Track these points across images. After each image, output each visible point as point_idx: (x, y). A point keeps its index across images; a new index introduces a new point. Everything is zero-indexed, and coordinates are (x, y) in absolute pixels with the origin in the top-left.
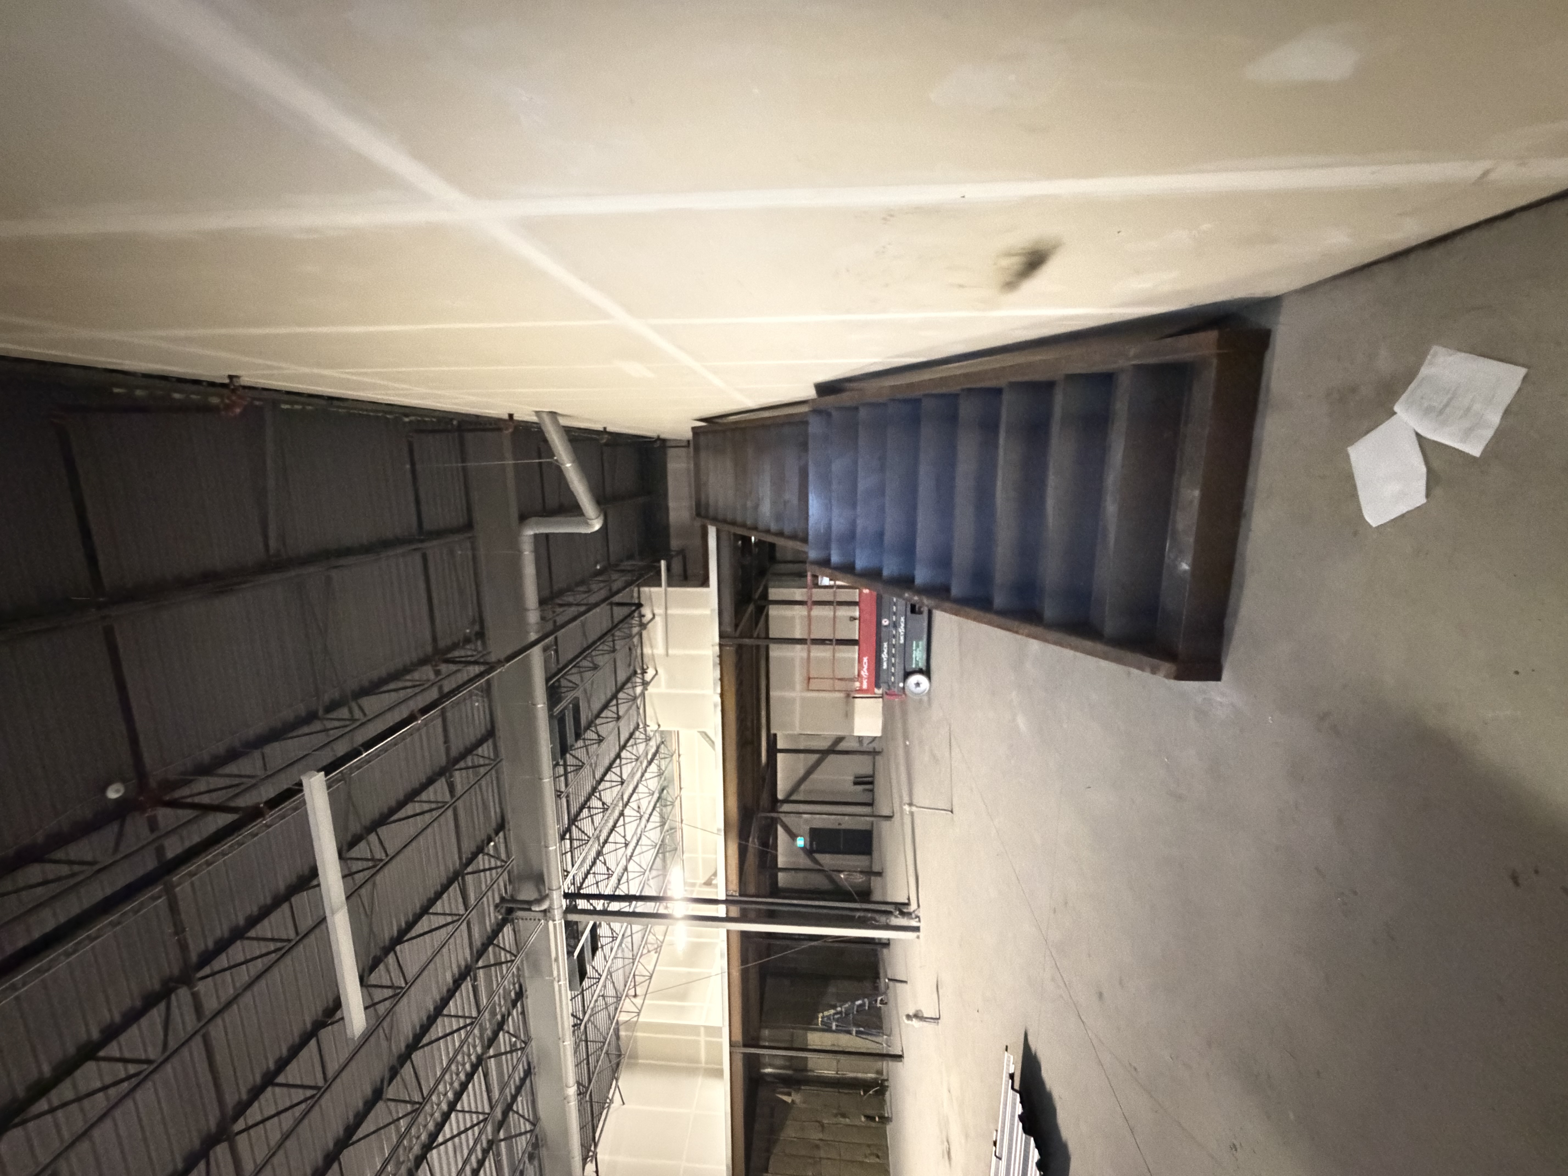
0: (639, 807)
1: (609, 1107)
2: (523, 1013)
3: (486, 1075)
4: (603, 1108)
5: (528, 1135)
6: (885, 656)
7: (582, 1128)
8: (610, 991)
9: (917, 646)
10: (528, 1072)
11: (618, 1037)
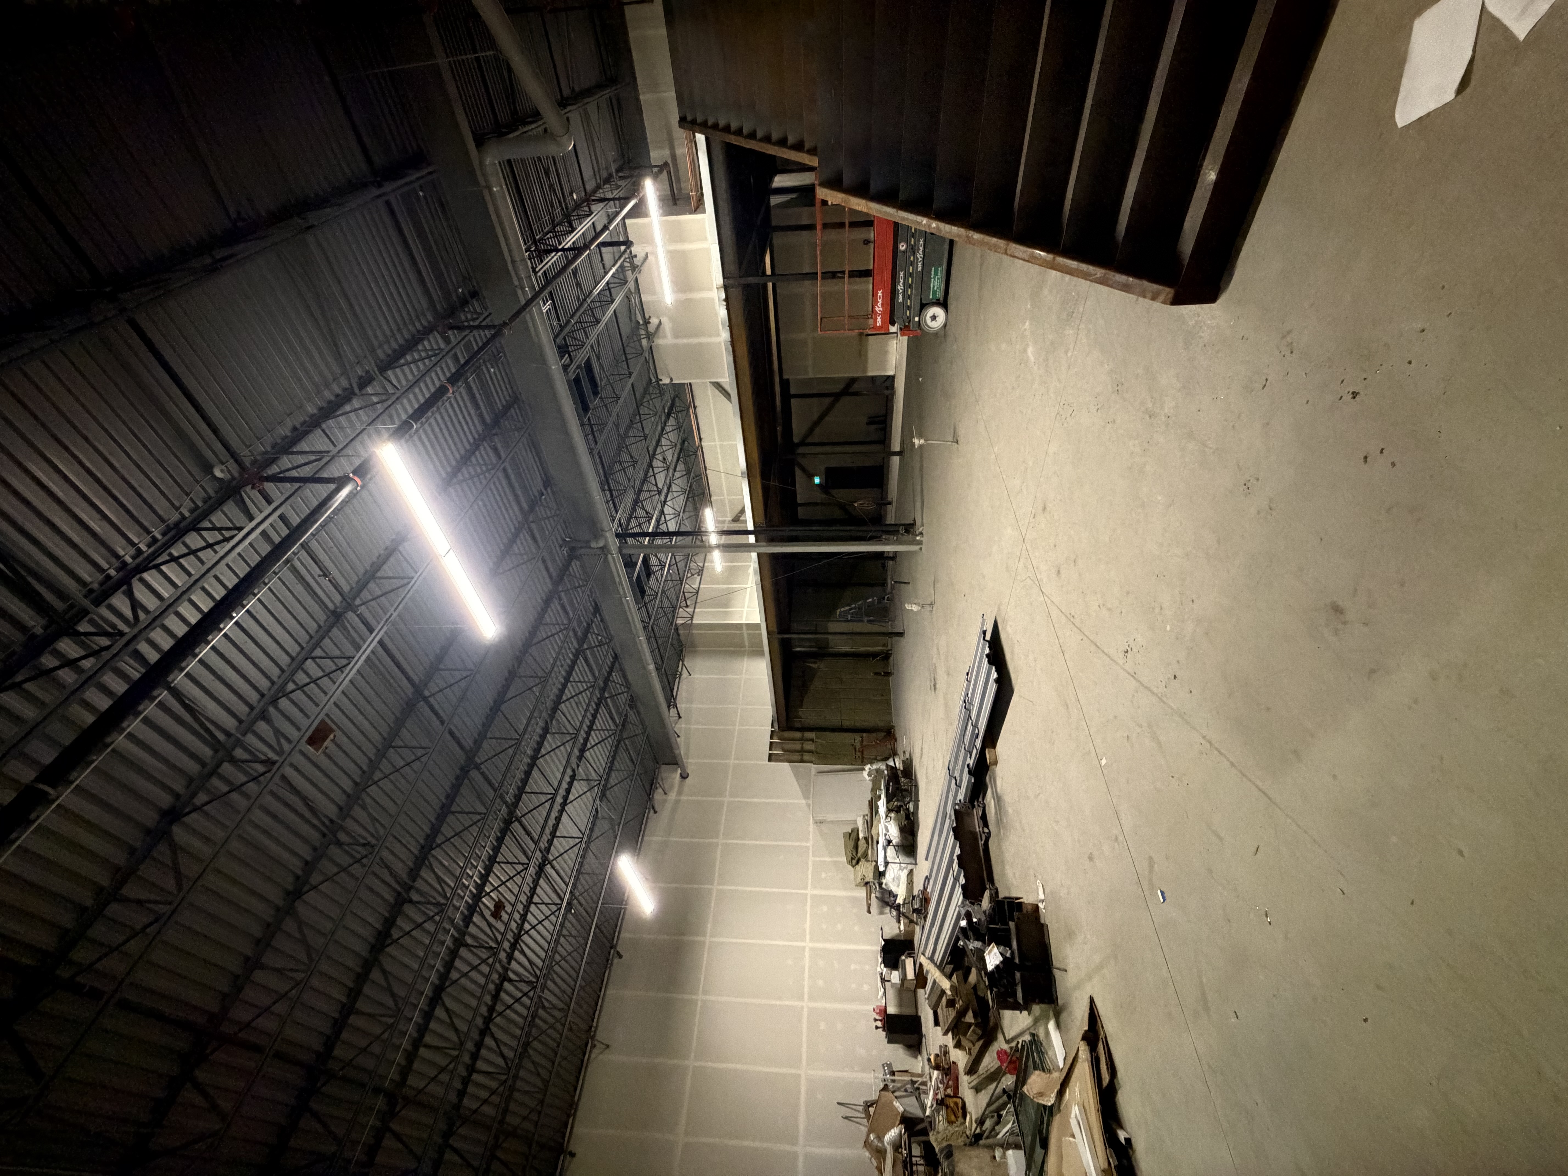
0: (664, 459)
1: (680, 677)
2: (602, 621)
3: (586, 660)
4: (675, 678)
5: (625, 694)
6: (900, 287)
7: (663, 689)
8: (666, 604)
9: (936, 274)
10: (616, 657)
11: (678, 635)
